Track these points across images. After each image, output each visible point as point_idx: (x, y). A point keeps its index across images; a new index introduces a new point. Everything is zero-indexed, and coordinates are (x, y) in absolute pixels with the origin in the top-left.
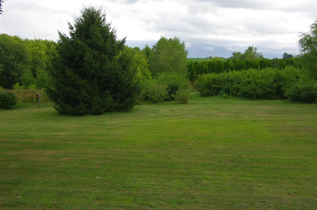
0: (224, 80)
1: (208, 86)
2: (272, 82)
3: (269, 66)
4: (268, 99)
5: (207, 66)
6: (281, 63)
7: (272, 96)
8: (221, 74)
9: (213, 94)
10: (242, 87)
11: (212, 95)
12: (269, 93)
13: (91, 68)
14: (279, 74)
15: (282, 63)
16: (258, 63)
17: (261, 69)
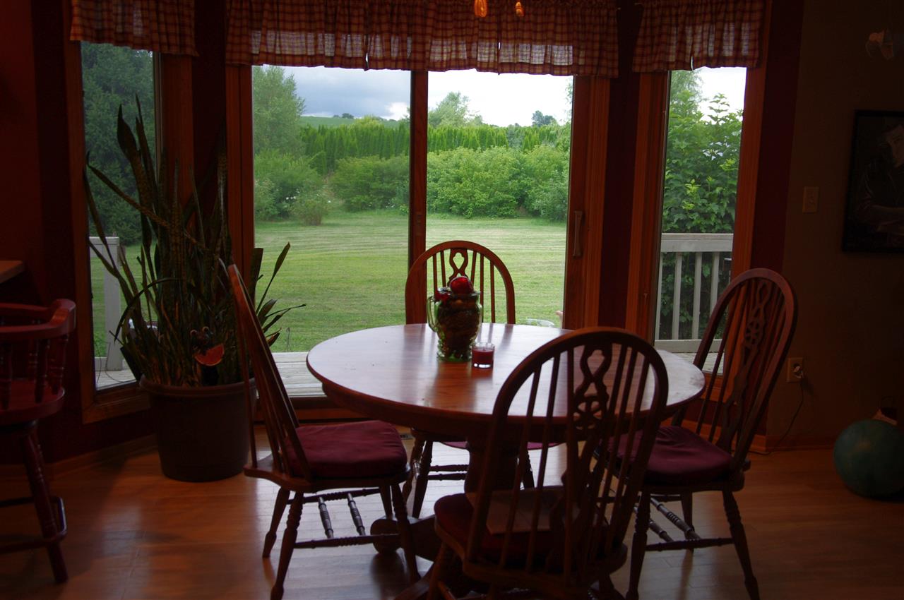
0: (400, 174)
1: (364, 188)
2: (507, 177)
3: (501, 142)
4: (500, 216)
5: (354, 138)
6: (527, 138)
7: (508, 210)
8: (393, 158)
9: (376, 205)
10: (445, 188)
11: (373, 208)
12: (501, 204)
13: (105, 134)
14: (523, 161)
15: (530, 138)
16: (474, 134)
17: (483, 150)
